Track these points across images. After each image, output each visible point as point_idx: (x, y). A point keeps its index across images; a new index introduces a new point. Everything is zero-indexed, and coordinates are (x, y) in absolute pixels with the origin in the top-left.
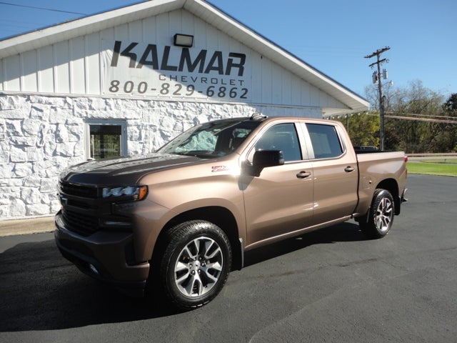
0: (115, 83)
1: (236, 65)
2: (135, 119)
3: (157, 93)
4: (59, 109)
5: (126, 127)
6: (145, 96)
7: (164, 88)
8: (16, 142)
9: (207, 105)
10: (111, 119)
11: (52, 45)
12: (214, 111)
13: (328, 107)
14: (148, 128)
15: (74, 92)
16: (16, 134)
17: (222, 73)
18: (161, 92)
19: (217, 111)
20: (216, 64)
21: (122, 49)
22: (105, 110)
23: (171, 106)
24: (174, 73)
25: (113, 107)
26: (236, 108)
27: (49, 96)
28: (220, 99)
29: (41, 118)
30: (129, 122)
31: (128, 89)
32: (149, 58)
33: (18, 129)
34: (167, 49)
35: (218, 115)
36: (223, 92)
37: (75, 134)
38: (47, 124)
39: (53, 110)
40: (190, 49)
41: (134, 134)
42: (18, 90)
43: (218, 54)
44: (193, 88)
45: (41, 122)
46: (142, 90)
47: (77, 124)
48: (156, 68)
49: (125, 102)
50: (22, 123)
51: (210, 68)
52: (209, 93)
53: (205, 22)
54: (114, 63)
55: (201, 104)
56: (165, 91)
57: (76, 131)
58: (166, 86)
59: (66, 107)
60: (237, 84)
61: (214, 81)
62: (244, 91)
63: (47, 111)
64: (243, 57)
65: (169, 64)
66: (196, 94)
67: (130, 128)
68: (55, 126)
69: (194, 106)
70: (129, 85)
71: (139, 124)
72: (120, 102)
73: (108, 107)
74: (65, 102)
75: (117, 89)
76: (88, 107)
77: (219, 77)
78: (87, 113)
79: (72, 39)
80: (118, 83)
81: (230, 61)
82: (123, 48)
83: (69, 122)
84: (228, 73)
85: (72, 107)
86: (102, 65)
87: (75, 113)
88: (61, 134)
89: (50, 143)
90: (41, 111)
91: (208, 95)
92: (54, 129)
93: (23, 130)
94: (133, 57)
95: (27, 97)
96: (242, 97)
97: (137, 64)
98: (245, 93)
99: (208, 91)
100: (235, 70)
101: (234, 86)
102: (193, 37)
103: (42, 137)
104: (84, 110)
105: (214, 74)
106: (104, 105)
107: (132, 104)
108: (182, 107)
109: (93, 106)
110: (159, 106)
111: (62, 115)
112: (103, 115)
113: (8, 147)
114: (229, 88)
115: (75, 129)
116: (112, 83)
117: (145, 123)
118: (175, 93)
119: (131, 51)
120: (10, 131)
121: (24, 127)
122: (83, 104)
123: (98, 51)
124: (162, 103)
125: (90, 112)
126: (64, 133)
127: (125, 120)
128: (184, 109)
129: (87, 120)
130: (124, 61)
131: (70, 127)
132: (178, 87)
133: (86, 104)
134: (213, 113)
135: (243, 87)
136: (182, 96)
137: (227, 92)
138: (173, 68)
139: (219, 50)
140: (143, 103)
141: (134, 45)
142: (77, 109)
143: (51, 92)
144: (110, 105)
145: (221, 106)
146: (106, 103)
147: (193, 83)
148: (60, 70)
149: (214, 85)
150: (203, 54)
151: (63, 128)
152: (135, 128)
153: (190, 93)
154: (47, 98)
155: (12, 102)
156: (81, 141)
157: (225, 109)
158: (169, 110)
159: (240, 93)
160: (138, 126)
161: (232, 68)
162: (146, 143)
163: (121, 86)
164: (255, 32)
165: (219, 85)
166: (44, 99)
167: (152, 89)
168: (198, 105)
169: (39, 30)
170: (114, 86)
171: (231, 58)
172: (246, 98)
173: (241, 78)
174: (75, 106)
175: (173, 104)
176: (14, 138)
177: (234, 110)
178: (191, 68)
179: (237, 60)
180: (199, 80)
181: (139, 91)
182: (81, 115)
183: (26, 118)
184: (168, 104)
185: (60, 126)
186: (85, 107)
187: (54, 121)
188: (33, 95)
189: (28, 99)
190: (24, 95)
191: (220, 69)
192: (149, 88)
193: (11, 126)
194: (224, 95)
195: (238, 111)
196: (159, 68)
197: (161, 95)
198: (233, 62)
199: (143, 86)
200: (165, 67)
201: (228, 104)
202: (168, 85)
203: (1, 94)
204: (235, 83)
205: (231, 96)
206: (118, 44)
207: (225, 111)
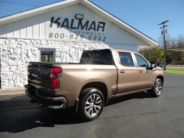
0: (51, 34)
1: (101, 27)
2: (59, 49)
3: (68, 38)
4: (28, 44)
5: (55, 52)
6: (63, 39)
7: (71, 36)
8: (11, 57)
9: (89, 43)
10: (49, 49)
11: (26, 19)
12: (92, 46)
13: (140, 45)
14: (64, 52)
15: (34, 38)
16: (11, 54)
17: (95, 30)
18: (70, 38)
19: (93, 46)
20: (93, 27)
22: (47, 45)
23: (74, 44)
24: (75, 30)
25: (50, 44)
26: (101, 45)
27: (25, 39)
28: (94, 41)
29: (21, 48)
30: (56, 50)
31: (56, 37)
32: (65, 24)
33: (12, 52)
34: (73, 20)
35: (93, 47)
36: (95, 38)
37: (34, 54)
38: (23, 50)
39: (26, 45)
40: (82, 20)
41: (58, 55)
42: (13, 36)
43: (94, 23)
45: (21, 49)
46: (62, 37)
47: (35, 51)
48: (68, 28)
49: (55, 42)
50: (14, 50)
51: (90, 28)
52: (90, 38)
53: (89, 9)
54: (51, 26)
55: (86, 43)
56: (71, 38)
57: (35, 53)
58: (72, 35)
59: (31, 43)
60: (101, 35)
61: (92, 34)
62: (104, 38)
63: (24, 45)
64: (104, 24)
65: (73, 26)
66: (84, 39)
67: (57, 52)
68: (27, 51)
69: (83, 44)
70: (57, 35)
71: (60, 51)
72: (53, 42)
73: (48, 44)
74: (31, 41)
75: (52, 37)
76: (40, 44)
77: (94, 32)
78: (39, 46)
79: (34, 16)
80: (52, 34)
81: (99, 25)
82: (54, 20)
83: (32, 50)
84: (98, 30)
85: (33, 44)
86: (46, 27)
87: (35, 46)
88: (29, 54)
89: (24, 58)
90: (21, 45)
91: (89, 39)
92: (26, 53)
93: (14, 53)
94: (59, 24)
95: (16, 39)
96: (103, 40)
97: (60, 27)
99: (89, 38)
100: (101, 29)
101: (100, 36)
102: (83, 15)
103: (21, 55)
104: (38, 45)
105: (92, 30)
106: (46, 43)
107: (57, 43)
108: (78, 44)
109: (42, 43)
110: (69, 43)
111: (30, 47)
112: (46, 47)
113: (8, 59)
114: (98, 36)
115: (34, 52)
116: (50, 34)
117: (63, 51)
118: (75, 38)
119: (58, 21)
120: (9, 53)
121: (14, 51)
122: (38, 42)
123: (45, 21)
124: (70, 42)
125: (41, 46)
126: (30, 54)
127: (55, 49)
128: (79, 45)
129: (39, 49)
130: (55, 25)
131: (33, 51)
133: (39, 42)
134: (91, 47)
135: (104, 36)
136: (78, 39)
137: (97, 38)
138: (75, 28)
139: (94, 21)
140: (62, 43)
141: (59, 19)
142: (36, 45)
143: (25, 37)
144: (49, 43)
145: (94, 44)
146: (47, 42)
147: (83, 35)
148: (29, 29)
149: (91, 35)
150: (87, 22)
151: (29, 52)
152: (59, 53)
153: (82, 38)
154: (24, 40)
155: (10, 41)
156: (37, 57)
157: (96, 45)
158: (73, 45)
159: (103, 38)
160: (60, 52)
162: (63, 58)
163: (53, 35)
164: (109, 13)
165: (94, 35)
166: (23, 40)
167: (66, 37)
168: (85, 43)
170: (51, 35)
171: (99, 24)
172: (105, 41)
173: (103, 32)
174: (35, 43)
175: (75, 43)
176: (10, 56)
177: (100, 46)
178: (82, 28)
179: (102, 25)
180: (85, 33)
181: (61, 38)
182: (37, 47)
183: (15, 48)
184: (72, 43)
185: (28, 51)
186: (39, 44)
187: (26, 49)
188: (18, 39)
189: (16, 40)
190: (15, 39)
191: (94, 29)
192: (65, 36)
193: (9, 51)
194: (96, 39)
195: (102, 46)
196: (69, 28)
197: (70, 39)
198: (100, 26)
199: (62, 35)
200: (72, 28)
201: (97, 43)
202: (73, 35)
203: (6, 38)
204: (100, 34)
205: (99, 40)
206: (53, 18)
207: (96, 46)
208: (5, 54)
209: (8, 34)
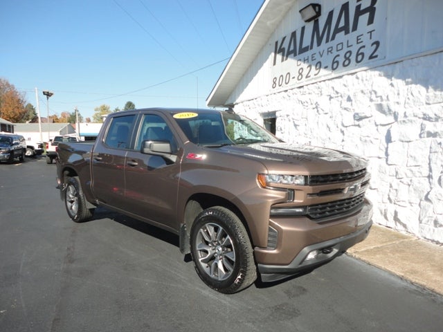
1: (365, 11)
2: (280, 110)
3: (296, 81)
6: (289, 86)
7: (300, 74)
12: (333, 89)
14: (286, 118)
17: (349, 32)
18: (298, 79)
20: (342, 23)
26: (357, 78)
28: (344, 69)
30: (277, 114)
31: (281, 83)
32: (292, 47)
34: (303, 28)
35: (337, 92)
36: (348, 59)
40: (319, 19)
43: (345, 8)
44: (320, 65)
48: (295, 55)
52: (334, 66)
54: (275, 62)
56: (300, 77)
58: (301, 71)
60: (366, 40)
61: (340, 47)
62: (375, 46)
65: (303, 46)
66: (323, 72)
67: (278, 119)
69: (316, 88)
70: (281, 79)
71: (281, 114)
74: (254, 103)
75: (276, 85)
77: (346, 39)
80: (276, 79)
81: (358, 8)
82: (279, 46)
91: (333, 69)
94: (283, 52)
96: (371, 57)
97: (285, 57)
98: (375, 51)
99: (333, 63)
100: (364, 20)
101: (361, 45)
108: (307, 91)
112: (266, 110)
117: (284, 114)
118: (306, 77)
119: (283, 46)
128: (309, 93)
129: (262, 115)
130: (279, 58)
132: (309, 68)
133: (260, 103)
134: (332, 92)
135: (373, 40)
136: (311, 77)
137: (353, 58)
138: (306, 49)
139: (346, 2)
141: (284, 39)
145: (340, 80)
147: (320, 60)
149: (338, 53)
150: (330, 17)
153: (318, 71)
157: (345, 83)
158: (298, 97)
159: (368, 51)
161: (361, 18)
163: (277, 82)
165: (345, 50)
166: (248, 103)
168: (319, 84)
170: (274, 82)
171: (359, 3)
172: (376, 56)
175: (302, 90)
177: (355, 81)
178: (319, 41)
179: (366, 2)
180: (326, 52)
181: (286, 83)
182: (258, 111)
184: (298, 91)
191: (346, 29)
192: (291, 77)
194: (349, 62)
195: (360, 81)
196: (297, 53)
198: (362, 8)
199: (288, 76)
200: (301, 51)
201: (348, 74)
202: (303, 70)
203: (238, 103)
204: (362, 38)
205: (357, 62)
206: (277, 44)
207: (345, 85)
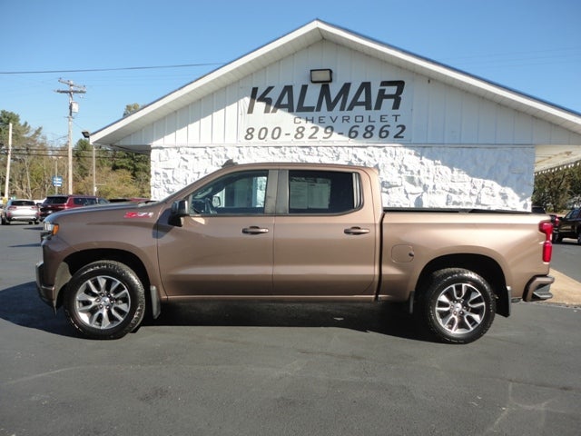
0: (250, 131)
1: (390, 97)
3: (291, 138)
4: (201, 159)
6: (278, 142)
7: (299, 132)
9: (347, 149)
12: (355, 156)
15: (214, 142)
16: (168, 181)
17: (370, 109)
18: (296, 137)
19: (359, 156)
20: (362, 98)
21: (258, 95)
22: (239, 158)
24: (315, 114)
25: (245, 155)
26: (385, 151)
27: (194, 148)
28: (365, 140)
29: (186, 167)
31: (262, 136)
32: (285, 101)
33: (170, 178)
34: (304, 88)
35: (360, 160)
36: (370, 132)
38: (191, 173)
39: (196, 160)
40: (330, 84)
42: (174, 143)
43: (366, 86)
44: (332, 130)
45: (187, 171)
46: (276, 135)
48: (291, 110)
49: (256, 150)
50: (173, 172)
51: (355, 103)
52: (352, 133)
54: (250, 110)
55: (340, 149)
56: (299, 136)
58: (300, 130)
59: (206, 156)
60: (391, 120)
61: (359, 119)
62: (400, 128)
63: (191, 161)
64: (400, 84)
65: (305, 105)
66: (335, 137)
68: (197, 175)
69: (330, 151)
70: (264, 131)
72: (252, 150)
73: (241, 156)
74: (206, 152)
75: (252, 137)
76: (224, 156)
77: (366, 113)
78: (222, 162)
80: (253, 129)
81: (382, 92)
84: (378, 107)
85: (210, 157)
86: (240, 113)
87: (213, 162)
90: (187, 161)
91: (350, 137)
93: (173, 179)
94: (269, 102)
95: (178, 149)
96: (396, 137)
97: (272, 108)
98: (401, 132)
99: (350, 132)
100: (388, 103)
101: (385, 124)
104: (220, 159)
105: (360, 110)
106: (237, 153)
107: (263, 152)
108: (316, 153)
109: (228, 155)
110: (291, 152)
111: (203, 165)
114: (378, 126)
116: (248, 131)
118: (310, 137)
119: (267, 96)
120: (165, 179)
121: (174, 176)
122: (220, 153)
123: (237, 99)
124: (294, 149)
128: (318, 155)
130: (260, 106)
132: (314, 130)
134: (354, 158)
135: (399, 123)
136: (318, 139)
137: (376, 132)
138: (310, 109)
139: (368, 81)
140: (275, 150)
141: (270, 89)
142: (215, 159)
143: (196, 143)
144: (242, 154)
145: (364, 149)
146: (240, 151)
147: (332, 124)
148: (206, 121)
149: (357, 124)
150: (347, 87)
153: (328, 135)
155: (167, 154)
157: (370, 153)
159: (394, 131)
161: (384, 101)
163: (256, 134)
165: (366, 123)
166: (190, 150)
167: (289, 134)
168: (335, 149)
169: (179, 89)
170: (250, 132)
171: (383, 88)
172: (402, 137)
173: (396, 112)
174: (214, 156)
175: (306, 150)
176: (167, 185)
177: (383, 154)
178: (331, 107)
179: (391, 90)
180: (340, 119)
181: (273, 138)
182: (217, 164)
183: (176, 168)
184: (301, 149)
186: (221, 157)
188: (182, 147)
189: (179, 151)
190: (176, 148)
191: (367, 105)
192: (283, 134)
193: (166, 175)
194: (372, 135)
195: (388, 155)
196: (295, 110)
197: (295, 140)
198: (386, 93)
199: (277, 131)
200: (301, 109)
201: (374, 147)
202: (304, 129)
203: (161, 148)
204: (387, 119)
205: (380, 136)
206: (255, 90)
207: (370, 156)
208: (157, 183)
209: (166, 137)
